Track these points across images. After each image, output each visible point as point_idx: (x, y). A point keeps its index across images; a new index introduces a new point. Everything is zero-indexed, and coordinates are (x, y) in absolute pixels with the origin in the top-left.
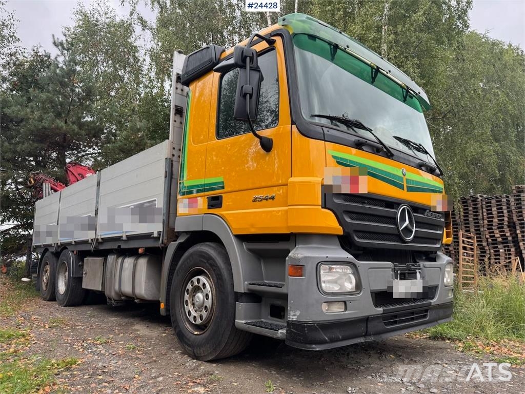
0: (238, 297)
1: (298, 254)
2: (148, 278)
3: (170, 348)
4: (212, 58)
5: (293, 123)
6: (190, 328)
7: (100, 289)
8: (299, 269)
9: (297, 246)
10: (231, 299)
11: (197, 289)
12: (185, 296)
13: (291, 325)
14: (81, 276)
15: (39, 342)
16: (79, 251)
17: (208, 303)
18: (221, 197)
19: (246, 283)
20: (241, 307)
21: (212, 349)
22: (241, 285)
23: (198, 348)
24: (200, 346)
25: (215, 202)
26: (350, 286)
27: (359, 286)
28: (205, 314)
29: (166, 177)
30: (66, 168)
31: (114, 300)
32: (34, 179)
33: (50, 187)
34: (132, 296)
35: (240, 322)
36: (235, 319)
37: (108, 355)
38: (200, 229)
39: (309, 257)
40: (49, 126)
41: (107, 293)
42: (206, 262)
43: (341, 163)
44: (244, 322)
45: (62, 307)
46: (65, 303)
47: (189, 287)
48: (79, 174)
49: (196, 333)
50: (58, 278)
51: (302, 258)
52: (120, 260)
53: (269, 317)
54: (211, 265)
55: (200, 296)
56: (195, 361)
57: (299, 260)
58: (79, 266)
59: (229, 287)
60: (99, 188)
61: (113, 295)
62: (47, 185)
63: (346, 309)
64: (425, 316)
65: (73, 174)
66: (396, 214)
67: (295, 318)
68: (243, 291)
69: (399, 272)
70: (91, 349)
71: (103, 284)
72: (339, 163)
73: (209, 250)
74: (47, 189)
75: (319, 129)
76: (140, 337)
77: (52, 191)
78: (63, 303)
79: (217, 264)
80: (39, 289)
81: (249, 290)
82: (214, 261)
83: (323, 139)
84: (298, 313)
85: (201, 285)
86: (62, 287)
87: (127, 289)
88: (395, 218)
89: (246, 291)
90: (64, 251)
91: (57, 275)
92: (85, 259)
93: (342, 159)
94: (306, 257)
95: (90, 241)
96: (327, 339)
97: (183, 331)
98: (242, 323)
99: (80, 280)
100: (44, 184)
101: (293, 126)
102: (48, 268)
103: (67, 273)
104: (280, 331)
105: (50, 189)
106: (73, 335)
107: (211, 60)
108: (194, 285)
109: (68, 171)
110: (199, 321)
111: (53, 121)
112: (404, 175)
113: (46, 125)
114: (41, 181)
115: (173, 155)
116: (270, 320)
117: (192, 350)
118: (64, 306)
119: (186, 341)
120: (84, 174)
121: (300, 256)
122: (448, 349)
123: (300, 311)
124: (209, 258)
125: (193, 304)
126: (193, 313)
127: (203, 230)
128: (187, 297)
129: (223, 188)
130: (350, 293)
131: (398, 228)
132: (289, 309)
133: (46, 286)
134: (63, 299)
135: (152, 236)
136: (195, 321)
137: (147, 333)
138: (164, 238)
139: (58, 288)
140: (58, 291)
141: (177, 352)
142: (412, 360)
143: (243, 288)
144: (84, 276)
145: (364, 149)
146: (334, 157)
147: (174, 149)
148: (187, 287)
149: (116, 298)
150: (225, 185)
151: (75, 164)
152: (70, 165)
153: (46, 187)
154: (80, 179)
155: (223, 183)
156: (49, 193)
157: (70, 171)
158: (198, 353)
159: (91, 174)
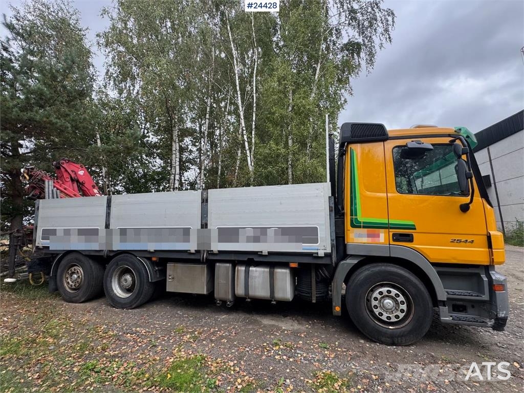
1: (499, 278)
7: (205, 293)
9: (491, 272)
11: (387, 297)
12: (373, 302)
13: (498, 319)
16: (162, 258)
17: (404, 307)
18: (412, 235)
19: (446, 294)
20: (445, 309)
24: (402, 336)
25: (409, 238)
28: (401, 315)
29: (331, 211)
31: (230, 302)
32: (27, 174)
36: (440, 318)
41: (218, 296)
42: (399, 279)
47: (377, 295)
48: (72, 171)
49: (391, 328)
52: (242, 268)
57: (501, 281)
60: (206, 205)
61: (229, 297)
62: (50, 183)
65: (66, 171)
67: (503, 316)
68: (446, 300)
74: (50, 187)
77: (55, 188)
78: (131, 306)
84: (505, 312)
85: (392, 294)
87: (260, 293)
92: (169, 264)
95: (192, 252)
98: (449, 320)
101: (482, 198)
102: (78, 269)
104: (490, 323)
105: (53, 187)
108: (384, 295)
110: (394, 320)
120: (76, 171)
126: (386, 314)
127: (391, 256)
128: (375, 303)
129: (415, 229)
132: (498, 310)
133: (76, 289)
134: (130, 302)
135: (315, 255)
136: (390, 320)
139: (113, 291)
143: (445, 297)
148: (374, 296)
150: (416, 227)
151: (69, 161)
152: (64, 161)
153: (49, 185)
154: (73, 175)
155: (414, 225)
156: (52, 190)
157: (63, 167)
158: (400, 341)
159: (83, 172)
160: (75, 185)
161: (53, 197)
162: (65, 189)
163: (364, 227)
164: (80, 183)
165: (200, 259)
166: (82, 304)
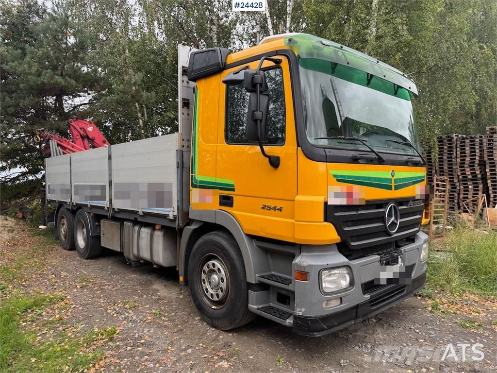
0: (250, 286)
1: (303, 262)
2: (165, 249)
3: (190, 314)
4: (219, 62)
5: (298, 145)
6: (208, 302)
7: (119, 250)
8: (303, 275)
9: (302, 254)
10: (244, 287)
11: (212, 271)
12: (202, 276)
13: (296, 318)
14: (98, 235)
15: (77, 306)
16: (95, 214)
17: (224, 285)
18: (232, 198)
19: (257, 275)
20: (253, 294)
21: (228, 323)
22: (252, 277)
23: (216, 321)
24: (218, 318)
25: (226, 201)
26: (345, 283)
27: (352, 283)
28: (221, 294)
29: (178, 167)
30: (68, 122)
31: (134, 262)
32: (40, 135)
33: (56, 144)
34: (150, 261)
35: (253, 307)
36: (248, 304)
37: (140, 322)
38: (213, 222)
39: (312, 265)
40: (48, 82)
41: (126, 254)
42: (220, 251)
43: (341, 180)
44: (256, 307)
45: (84, 260)
46: (86, 257)
47: (205, 268)
48: (81, 128)
49: (213, 307)
50: (76, 233)
51: (307, 266)
52: (137, 228)
53: (276, 302)
54: (225, 254)
55: (215, 277)
56: (214, 329)
57: (304, 267)
58: (96, 226)
59: (242, 275)
60: (111, 162)
61: (131, 257)
62: (53, 142)
63: (341, 303)
64: (402, 291)
65: (75, 128)
66: (384, 212)
67: (300, 314)
68: (254, 283)
69: (384, 262)
70: (123, 314)
71: (122, 246)
72: (338, 180)
73: (222, 241)
74: (54, 146)
75: (321, 151)
76: (161, 300)
77: (59, 147)
78: (85, 256)
79: (230, 255)
80: (58, 238)
81: (259, 281)
82: (227, 251)
83: (325, 161)
84: (303, 310)
85: (216, 269)
86: (81, 242)
87: (145, 255)
88: (384, 217)
89: (257, 282)
90: (79, 210)
91: (75, 230)
92: (101, 221)
93: (341, 176)
94: (310, 266)
95: (106, 209)
96: (325, 327)
97: (202, 305)
98: (254, 308)
99: (98, 238)
100: (50, 141)
101: (299, 148)
102: (65, 221)
103: (85, 230)
104: (288, 321)
105: (56, 146)
106: (104, 296)
107: (218, 64)
108: (210, 268)
109: (71, 126)
110: (216, 299)
111: (52, 78)
112: (393, 176)
113: (46, 81)
114: (47, 138)
115: (183, 146)
116: (277, 304)
117: (212, 320)
118: (86, 259)
119: (205, 312)
120: (84, 128)
121: (305, 264)
122: (419, 308)
123: (305, 308)
124: (222, 248)
125: (210, 282)
126: (211, 291)
127: (217, 223)
128: (203, 276)
129: (234, 190)
130: (345, 290)
131: (385, 225)
132: (295, 305)
133: (65, 237)
134: (84, 253)
135: (168, 217)
136: (212, 298)
137: (166, 294)
138: (180, 222)
139: (77, 242)
140: (78, 245)
141: (196, 319)
142: (390, 325)
143: (254, 279)
144: (102, 236)
145: (361, 162)
146: (335, 176)
147: (183, 140)
148: (204, 269)
149: (135, 260)
150: (235, 188)
151: (77, 119)
152: (71, 120)
153: (53, 144)
154: (82, 132)
155: (233, 185)
156: (56, 149)
157: (72, 126)
158: (217, 323)
159: (92, 127)
160: (86, 141)
161: (57, 155)
162: (73, 147)
163: (200, 187)
164: (90, 139)
165: (107, 216)
166: (68, 251)
